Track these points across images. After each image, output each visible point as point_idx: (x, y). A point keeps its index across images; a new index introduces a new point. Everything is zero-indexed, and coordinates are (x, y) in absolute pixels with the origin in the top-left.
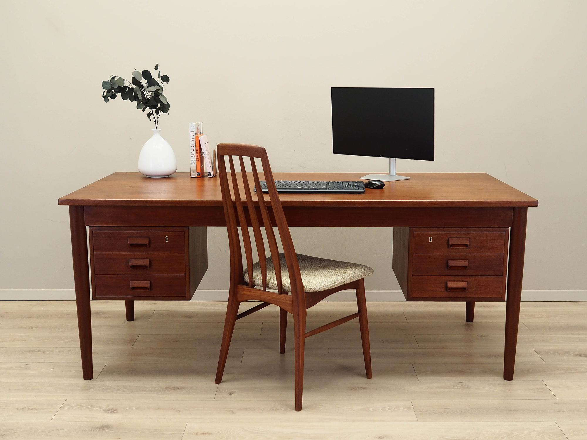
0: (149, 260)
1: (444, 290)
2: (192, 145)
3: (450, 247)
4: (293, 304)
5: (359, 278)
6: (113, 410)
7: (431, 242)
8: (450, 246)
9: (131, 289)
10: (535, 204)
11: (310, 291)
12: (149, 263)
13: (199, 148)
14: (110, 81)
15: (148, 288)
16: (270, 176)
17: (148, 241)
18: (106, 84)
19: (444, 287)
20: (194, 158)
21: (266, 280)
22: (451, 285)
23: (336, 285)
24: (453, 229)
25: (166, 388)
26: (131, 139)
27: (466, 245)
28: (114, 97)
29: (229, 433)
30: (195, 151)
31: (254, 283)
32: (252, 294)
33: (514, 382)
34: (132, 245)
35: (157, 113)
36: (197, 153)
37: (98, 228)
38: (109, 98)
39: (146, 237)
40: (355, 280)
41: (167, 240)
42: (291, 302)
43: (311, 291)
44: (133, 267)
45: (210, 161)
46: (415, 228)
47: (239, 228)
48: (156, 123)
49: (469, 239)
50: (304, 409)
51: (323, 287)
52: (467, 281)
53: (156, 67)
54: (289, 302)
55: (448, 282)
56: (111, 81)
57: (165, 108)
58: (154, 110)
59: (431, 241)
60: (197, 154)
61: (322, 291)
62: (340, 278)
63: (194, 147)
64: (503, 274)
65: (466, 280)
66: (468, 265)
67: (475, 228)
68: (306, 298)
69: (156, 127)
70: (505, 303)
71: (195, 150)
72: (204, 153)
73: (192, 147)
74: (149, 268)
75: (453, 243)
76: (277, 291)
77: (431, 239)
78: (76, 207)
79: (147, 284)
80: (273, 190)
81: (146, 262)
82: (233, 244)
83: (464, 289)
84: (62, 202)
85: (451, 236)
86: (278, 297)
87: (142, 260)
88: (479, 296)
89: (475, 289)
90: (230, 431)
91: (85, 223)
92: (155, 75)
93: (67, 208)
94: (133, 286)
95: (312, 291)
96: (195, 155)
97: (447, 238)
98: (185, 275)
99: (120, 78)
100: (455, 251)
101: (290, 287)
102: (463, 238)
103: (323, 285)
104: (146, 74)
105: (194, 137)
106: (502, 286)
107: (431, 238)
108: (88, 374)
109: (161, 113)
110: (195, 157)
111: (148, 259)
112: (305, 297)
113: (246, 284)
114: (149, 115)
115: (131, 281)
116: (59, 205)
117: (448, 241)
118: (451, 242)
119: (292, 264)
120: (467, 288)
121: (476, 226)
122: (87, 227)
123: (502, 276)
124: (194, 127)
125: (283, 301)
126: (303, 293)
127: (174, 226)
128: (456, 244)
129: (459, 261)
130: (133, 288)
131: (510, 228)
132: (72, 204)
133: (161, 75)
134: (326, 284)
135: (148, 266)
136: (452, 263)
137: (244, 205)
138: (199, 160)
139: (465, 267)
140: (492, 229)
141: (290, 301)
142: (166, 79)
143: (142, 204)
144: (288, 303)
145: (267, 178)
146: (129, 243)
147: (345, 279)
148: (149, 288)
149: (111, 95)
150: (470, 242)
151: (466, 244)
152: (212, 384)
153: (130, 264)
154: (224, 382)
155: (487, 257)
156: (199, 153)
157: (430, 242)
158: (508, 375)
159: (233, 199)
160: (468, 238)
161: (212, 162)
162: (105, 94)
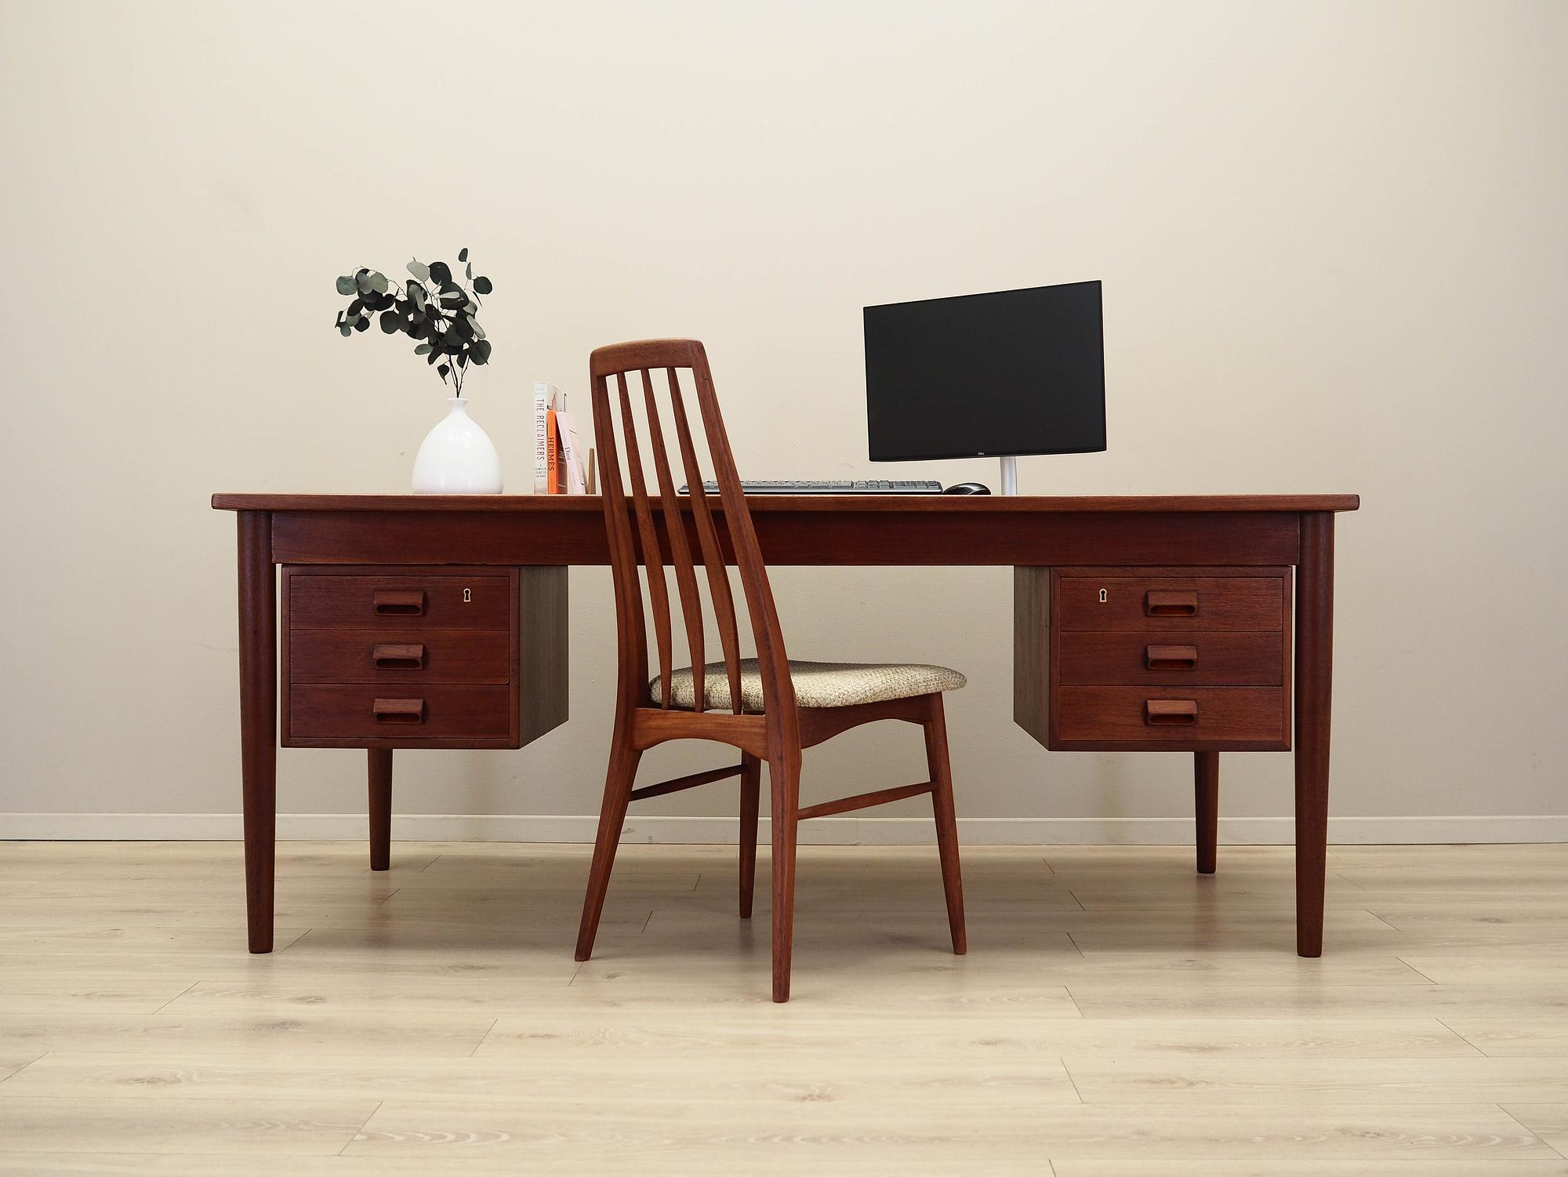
0: (421, 647)
1: (1139, 721)
2: (540, 433)
3: (1149, 613)
4: (767, 733)
5: (932, 690)
6: (312, 999)
7: (1105, 601)
8: (1149, 611)
9: (376, 720)
10: (1351, 503)
11: (811, 705)
12: (421, 652)
13: (554, 440)
14: (354, 278)
15: (417, 715)
16: (713, 409)
17: (421, 598)
18: (346, 284)
19: (1138, 714)
20: (544, 464)
21: (704, 687)
22: (1156, 707)
23: (874, 695)
24: (1156, 569)
25: (453, 967)
26: (402, 454)
27: (1190, 609)
28: (363, 325)
29: (601, 1035)
30: (545, 446)
31: (674, 700)
32: (667, 723)
33: (1324, 959)
34: (383, 608)
35: (461, 363)
36: (550, 451)
37: (304, 568)
38: (353, 328)
39: (417, 590)
40: (921, 693)
41: (467, 599)
42: (763, 731)
43: (813, 704)
44: (384, 663)
45: (581, 472)
46: (1064, 569)
47: (642, 570)
48: (457, 387)
49: (1195, 594)
50: (794, 999)
51: (842, 695)
52: (1195, 700)
53: (463, 255)
54: (757, 730)
55: (1149, 701)
56: (356, 277)
57: (480, 353)
58: (455, 358)
59: (1103, 599)
60: (550, 454)
61: (838, 707)
62: (885, 682)
63: (545, 437)
64: (1282, 683)
65: (1192, 697)
66: (1196, 658)
67: (1209, 568)
68: (800, 720)
69: (458, 394)
70: (1290, 756)
71: (545, 444)
72: (568, 450)
73: (539, 435)
74: (421, 667)
75: (1159, 603)
76: (731, 712)
77: (1105, 595)
78: (255, 512)
79: (414, 706)
80: (722, 444)
81: (416, 652)
82: (625, 602)
83: (1188, 718)
84: (221, 502)
85: (1154, 587)
86: (731, 722)
87: (404, 647)
88: (1226, 738)
89: (1216, 720)
90: (603, 1033)
91: (274, 556)
92: (458, 276)
93: (232, 516)
94: (380, 711)
95: (816, 706)
96: (545, 456)
97: (1144, 593)
98: (508, 684)
99: (378, 274)
100: (1161, 623)
101: (761, 695)
102: (1181, 591)
103: (841, 691)
104: (439, 272)
105: (545, 413)
106: (1283, 712)
107: (1103, 592)
108: (261, 939)
109: (469, 363)
110: (546, 459)
111: (419, 644)
112: (797, 718)
113: (658, 705)
114: (443, 370)
115: (377, 700)
116: (213, 507)
117: (1146, 599)
118: (1153, 601)
119: (766, 628)
120: (1197, 715)
121: (1212, 563)
122: (279, 567)
123: (1282, 686)
124: (545, 391)
125: (745, 729)
126: (794, 709)
127: (485, 563)
128: (1164, 604)
129: (1172, 648)
130: (383, 717)
131: (1294, 567)
132: (244, 505)
133: (474, 277)
134: (850, 690)
135: (420, 661)
136: (1155, 653)
137: (656, 508)
138: (555, 466)
139: (1189, 663)
140: (1250, 568)
141: (761, 727)
142: (483, 286)
143: (411, 507)
144: (755, 733)
145: (706, 413)
146: (375, 602)
147: (897, 685)
148: (419, 715)
149: (356, 322)
150: (1198, 600)
151: (1191, 604)
152: (571, 963)
153: (377, 655)
154: (594, 959)
155: (1244, 638)
156: (555, 450)
157: (1101, 601)
158: (1309, 943)
159: (628, 491)
160: (1195, 591)
161: (584, 477)
162: (343, 320)
